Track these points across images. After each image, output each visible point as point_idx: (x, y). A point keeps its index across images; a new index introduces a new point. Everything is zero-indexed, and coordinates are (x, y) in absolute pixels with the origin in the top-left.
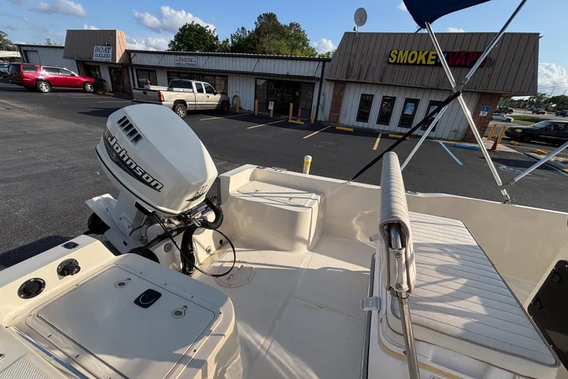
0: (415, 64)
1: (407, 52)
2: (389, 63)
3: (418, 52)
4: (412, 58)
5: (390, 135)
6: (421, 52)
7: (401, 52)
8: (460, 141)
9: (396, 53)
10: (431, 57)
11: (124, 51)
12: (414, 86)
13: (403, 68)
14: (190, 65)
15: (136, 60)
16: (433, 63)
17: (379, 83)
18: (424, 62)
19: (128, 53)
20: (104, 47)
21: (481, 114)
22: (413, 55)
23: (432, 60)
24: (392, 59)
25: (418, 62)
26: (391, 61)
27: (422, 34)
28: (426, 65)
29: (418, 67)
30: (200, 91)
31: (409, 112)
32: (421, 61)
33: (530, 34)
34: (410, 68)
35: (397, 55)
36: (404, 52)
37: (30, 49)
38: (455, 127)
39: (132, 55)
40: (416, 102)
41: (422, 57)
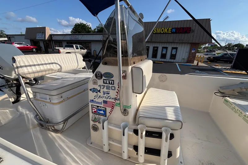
0: (164, 33)
1: (160, 29)
2: (153, 33)
3: (164, 29)
4: (162, 31)
5: (156, 62)
6: (165, 29)
7: (158, 29)
8: (186, 63)
9: (156, 29)
10: (169, 30)
11: (49, 35)
12: (164, 41)
13: (159, 35)
14: (76, 39)
15: (54, 38)
16: (171, 32)
17: (150, 41)
18: (167, 32)
19: (51, 36)
20: (41, 34)
21: (192, 51)
22: (163, 30)
23: (170, 31)
24: (155, 32)
25: (165, 32)
26: (154, 32)
27: (165, 22)
28: (168, 33)
29: (165, 34)
30: (77, 48)
31: (164, 52)
32: (166, 32)
33: (207, 19)
34: (162, 35)
35: (156, 30)
36: (159, 29)
37: (11, 36)
38: (183, 57)
39: (52, 36)
40: (167, 48)
41: (166, 30)
